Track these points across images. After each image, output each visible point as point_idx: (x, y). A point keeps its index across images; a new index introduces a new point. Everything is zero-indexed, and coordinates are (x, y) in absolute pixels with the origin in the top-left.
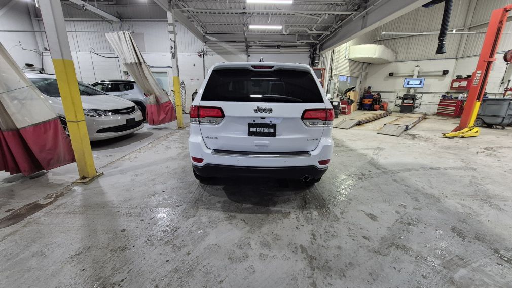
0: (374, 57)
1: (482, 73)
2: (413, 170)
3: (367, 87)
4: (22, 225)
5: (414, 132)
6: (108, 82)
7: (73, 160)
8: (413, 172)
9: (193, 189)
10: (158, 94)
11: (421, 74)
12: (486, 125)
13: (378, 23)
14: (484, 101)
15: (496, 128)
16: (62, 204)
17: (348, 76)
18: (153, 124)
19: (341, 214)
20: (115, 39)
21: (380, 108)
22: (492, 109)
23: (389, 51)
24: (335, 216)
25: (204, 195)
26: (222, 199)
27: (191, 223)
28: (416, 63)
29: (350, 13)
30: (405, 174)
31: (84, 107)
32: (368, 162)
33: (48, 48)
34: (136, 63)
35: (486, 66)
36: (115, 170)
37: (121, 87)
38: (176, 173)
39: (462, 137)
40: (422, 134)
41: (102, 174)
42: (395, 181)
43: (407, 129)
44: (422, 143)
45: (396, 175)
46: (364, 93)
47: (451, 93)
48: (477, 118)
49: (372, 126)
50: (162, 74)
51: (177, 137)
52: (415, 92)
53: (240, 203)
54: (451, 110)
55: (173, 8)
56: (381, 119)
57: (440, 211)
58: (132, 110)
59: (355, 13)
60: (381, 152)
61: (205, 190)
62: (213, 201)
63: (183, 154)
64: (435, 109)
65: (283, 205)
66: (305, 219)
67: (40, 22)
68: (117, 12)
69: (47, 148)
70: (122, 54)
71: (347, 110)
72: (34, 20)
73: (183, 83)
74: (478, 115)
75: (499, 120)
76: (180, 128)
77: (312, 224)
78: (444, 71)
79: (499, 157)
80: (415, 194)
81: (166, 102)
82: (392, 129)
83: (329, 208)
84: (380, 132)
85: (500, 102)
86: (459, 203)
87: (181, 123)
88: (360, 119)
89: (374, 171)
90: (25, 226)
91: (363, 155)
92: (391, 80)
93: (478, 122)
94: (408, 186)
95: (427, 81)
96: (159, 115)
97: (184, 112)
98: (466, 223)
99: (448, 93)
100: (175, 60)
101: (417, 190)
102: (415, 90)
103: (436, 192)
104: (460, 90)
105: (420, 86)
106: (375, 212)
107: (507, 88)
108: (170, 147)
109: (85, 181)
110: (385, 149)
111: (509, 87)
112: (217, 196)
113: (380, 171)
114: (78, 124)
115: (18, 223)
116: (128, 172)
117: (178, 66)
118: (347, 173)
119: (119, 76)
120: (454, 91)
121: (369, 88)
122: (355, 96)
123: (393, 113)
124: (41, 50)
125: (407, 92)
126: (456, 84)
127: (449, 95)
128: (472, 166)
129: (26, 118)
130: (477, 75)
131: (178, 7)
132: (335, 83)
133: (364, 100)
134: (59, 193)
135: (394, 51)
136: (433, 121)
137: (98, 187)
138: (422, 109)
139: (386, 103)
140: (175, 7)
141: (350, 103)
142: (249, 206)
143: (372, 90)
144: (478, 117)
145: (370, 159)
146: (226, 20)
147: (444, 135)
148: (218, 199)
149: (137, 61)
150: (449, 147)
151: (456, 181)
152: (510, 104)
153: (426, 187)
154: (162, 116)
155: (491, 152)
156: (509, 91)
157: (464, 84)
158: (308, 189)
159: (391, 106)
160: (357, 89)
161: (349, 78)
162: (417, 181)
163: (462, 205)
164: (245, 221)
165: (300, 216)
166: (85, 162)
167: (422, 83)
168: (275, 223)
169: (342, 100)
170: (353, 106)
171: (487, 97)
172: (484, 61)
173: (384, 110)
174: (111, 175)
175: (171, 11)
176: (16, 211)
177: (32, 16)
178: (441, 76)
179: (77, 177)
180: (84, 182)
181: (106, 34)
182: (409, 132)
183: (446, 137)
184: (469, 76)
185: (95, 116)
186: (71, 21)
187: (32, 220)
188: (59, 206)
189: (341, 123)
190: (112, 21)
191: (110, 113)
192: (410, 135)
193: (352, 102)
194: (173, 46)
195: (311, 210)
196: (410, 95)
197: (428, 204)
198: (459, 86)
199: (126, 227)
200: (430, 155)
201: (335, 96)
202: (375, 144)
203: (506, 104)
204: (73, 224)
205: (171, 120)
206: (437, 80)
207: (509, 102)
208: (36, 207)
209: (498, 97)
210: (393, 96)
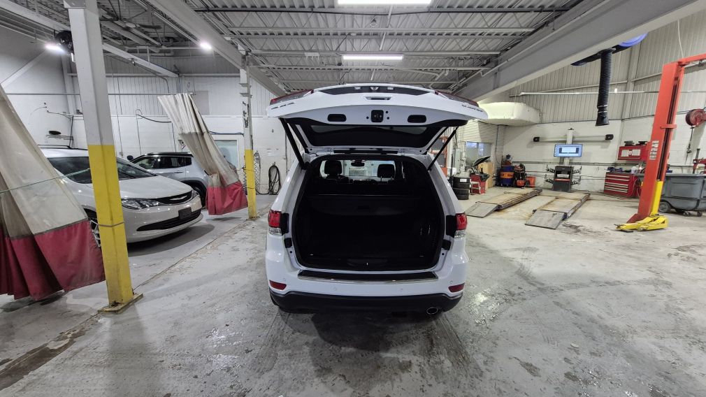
0: (512, 118)
1: (659, 144)
2: (582, 285)
3: (505, 157)
4: (20, 388)
5: (575, 221)
6: (157, 156)
7: (102, 278)
8: (581, 290)
9: (270, 320)
10: (223, 172)
11: (576, 139)
12: (674, 210)
13: (516, 82)
14: (668, 178)
15: (690, 215)
16: (81, 349)
17: (478, 143)
18: (215, 213)
19: (485, 363)
20: (170, 103)
21: (525, 184)
22: (680, 189)
23: (532, 110)
24: (477, 368)
25: (286, 331)
26: (311, 339)
27: (267, 382)
28: (568, 125)
29: (477, 69)
30: (571, 293)
31: (122, 197)
32: (516, 273)
33: (81, 111)
34: (196, 133)
35: (665, 134)
36: (160, 288)
37: (174, 161)
38: (245, 293)
39: (644, 230)
40: (586, 224)
41: (142, 296)
42: (557, 304)
43: (565, 217)
44: (590, 241)
45: (557, 294)
46: (502, 164)
47: (620, 165)
48: (661, 201)
49: (517, 212)
50: (230, 143)
51: (247, 233)
52: (571, 163)
53: (337, 345)
54: (624, 188)
55: (248, 65)
56: (527, 202)
57: (629, 357)
58: (188, 196)
59: (483, 69)
60: (533, 256)
61: (286, 323)
62: (298, 342)
63: (255, 261)
64: (601, 185)
65: (400, 348)
66: (434, 374)
67: (75, 78)
68: (175, 66)
69: (69, 260)
70: (179, 121)
71: (480, 188)
72: (67, 76)
73: (257, 154)
74: (662, 196)
75: (693, 204)
76: (252, 218)
77: (444, 383)
78: (607, 136)
79: (701, 263)
80: (590, 328)
81: (234, 184)
82: (544, 218)
83: (466, 353)
84: (529, 222)
85: (689, 179)
86: (654, 343)
87: (253, 211)
88: (499, 203)
89: (527, 287)
90: (24, 389)
91: (507, 262)
92: (537, 147)
93: (663, 206)
94: (577, 314)
95: (586, 148)
96: (224, 200)
97: (258, 193)
98: (671, 380)
99: (616, 164)
100: (248, 129)
101: (592, 320)
102: (570, 160)
103: (620, 324)
104: (632, 160)
105: (577, 155)
106: (535, 361)
107: (696, 160)
108: (238, 250)
109: (116, 309)
110: (538, 249)
111: (699, 158)
112: (304, 332)
113: (536, 288)
114: (113, 230)
115: (15, 385)
116: (177, 292)
117: (252, 136)
118: (488, 291)
119: (172, 147)
120: (624, 162)
121: (508, 156)
122: (490, 169)
123: (544, 192)
124: (72, 113)
125: (560, 163)
126: (626, 153)
127: (618, 168)
128: (665, 279)
129: (45, 221)
130: (653, 145)
131: (255, 63)
132: (461, 153)
133: (502, 173)
134: (77, 331)
135: (537, 109)
136: (601, 203)
137: (134, 319)
138: (583, 186)
139: (533, 178)
140: (251, 64)
141: (483, 178)
142: (350, 349)
143: (512, 160)
144: (663, 199)
145: (519, 267)
146: (317, 77)
147: (619, 227)
148: (305, 338)
149: (198, 131)
150: (628, 247)
151: (645, 304)
152: (704, 182)
153: (604, 315)
154: (228, 202)
155: (687, 254)
156: (700, 163)
157: (637, 152)
158: (435, 319)
159: (540, 182)
160: (492, 159)
161: (480, 145)
162: (590, 306)
163: (660, 347)
164: (344, 376)
165: (425, 369)
166: (119, 282)
167: (580, 151)
168: (389, 382)
169: (472, 174)
170: (489, 182)
171: (671, 172)
172: (661, 128)
173: (531, 187)
174: (153, 297)
175: (245, 69)
176: (14, 362)
177: (65, 71)
178: (603, 141)
179: (105, 302)
180: (115, 311)
181: (159, 97)
182: (569, 221)
183: (622, 231)
184: (642, 143)
185: (137, 209)
186: (114, 77)
187: (35, 378)
188: (76, 353)
189: (473, 208)
190: (167, 76)
191: (157, 204)
192: (571, 226)
193: (487, 176)
194: (246, 111)
195: (441, 356)
196: (564, 167)
197: (610, 345)
198: (630, 156)
199: (171, 390)
200: (603, 259)
201: (463, 168)
202: (523, 242)
203: (699, 182)
204: (95, 384)
205: (239, 207)
206: (600, 147)
207: (702, 180)
208: (43, 355)
209: (685, 172)
210: (542, 168)
